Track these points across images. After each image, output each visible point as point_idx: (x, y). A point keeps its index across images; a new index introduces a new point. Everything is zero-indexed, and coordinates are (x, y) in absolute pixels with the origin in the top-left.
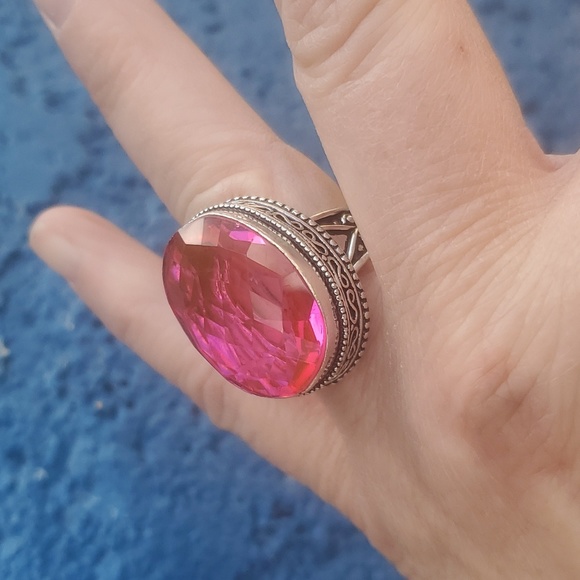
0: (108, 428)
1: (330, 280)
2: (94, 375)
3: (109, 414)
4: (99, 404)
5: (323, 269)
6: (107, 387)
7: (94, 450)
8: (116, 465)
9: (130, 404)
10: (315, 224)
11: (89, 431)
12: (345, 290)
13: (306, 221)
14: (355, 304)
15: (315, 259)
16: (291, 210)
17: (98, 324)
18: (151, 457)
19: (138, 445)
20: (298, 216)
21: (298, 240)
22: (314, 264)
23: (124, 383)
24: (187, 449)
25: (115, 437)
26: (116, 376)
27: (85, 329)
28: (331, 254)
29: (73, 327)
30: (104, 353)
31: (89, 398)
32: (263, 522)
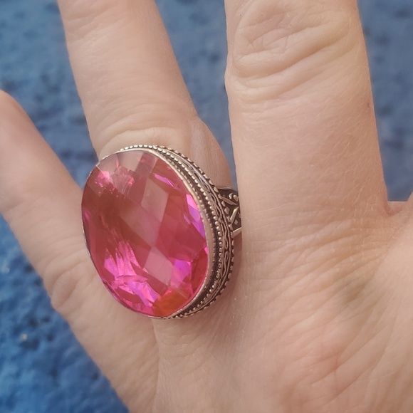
0: (30, 357)
1: (220, 239)
2: (22, 312)
3: (32, 345)
4: (24, 337)
5: (218, 228)
6: (32, 322)
7: (18, 375)
8: (35, 388)
9: (50, 338)
10: (217, 191)
11: (14, 358)
12: (225, 251)
13: (213, 186)
14: (227, 264)
15: (214, 218)
16: (203, 174)
17: (29, 269)
18: (64, 382)
19: (54, 373)
20: (208, 180)
21: (207, 198)
23: (47, 320)
25: (35, 365)
26: (41, 313)
27: (18, 273)
28: (223, 219)
29: (8, 270)
30: (32, 293)
31: (17, 331)
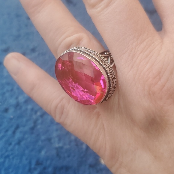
1: (106, 70)
5: (104, 66)
10: (99, 54)
12: (110, 73)
13: (97, 53)
14: (113, 77)
15: (101, 64)
16: (92, 50)
20: (94, 52)
21: (96, 58)
22: (101, 65)
24: (10, 144)
28: (105, 63)
32: (33, 166)
